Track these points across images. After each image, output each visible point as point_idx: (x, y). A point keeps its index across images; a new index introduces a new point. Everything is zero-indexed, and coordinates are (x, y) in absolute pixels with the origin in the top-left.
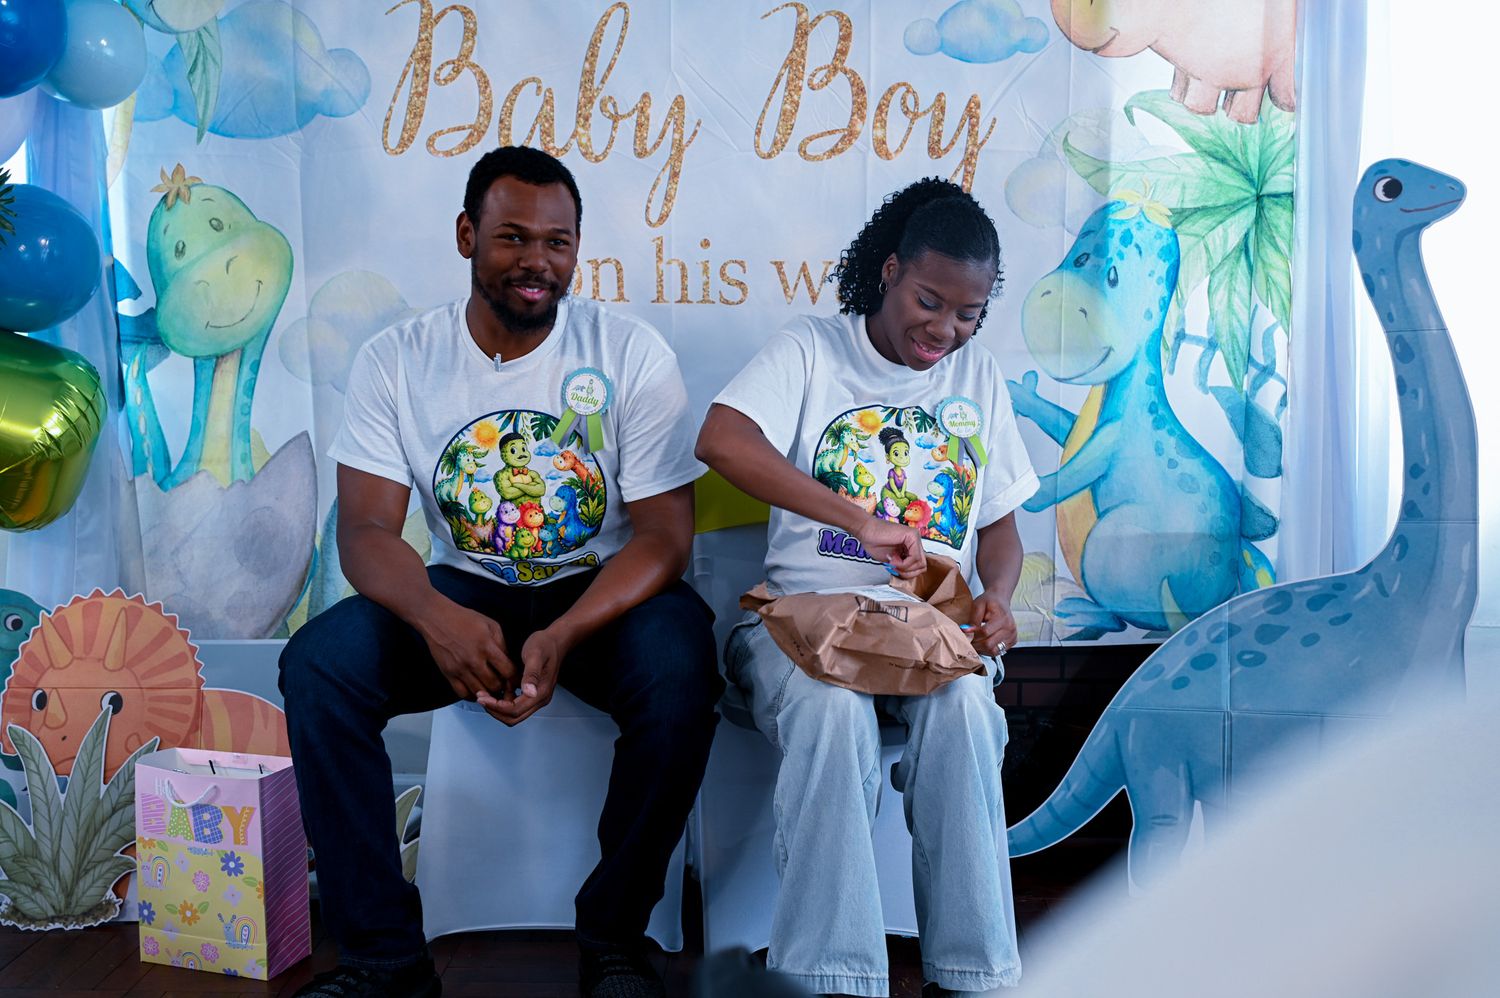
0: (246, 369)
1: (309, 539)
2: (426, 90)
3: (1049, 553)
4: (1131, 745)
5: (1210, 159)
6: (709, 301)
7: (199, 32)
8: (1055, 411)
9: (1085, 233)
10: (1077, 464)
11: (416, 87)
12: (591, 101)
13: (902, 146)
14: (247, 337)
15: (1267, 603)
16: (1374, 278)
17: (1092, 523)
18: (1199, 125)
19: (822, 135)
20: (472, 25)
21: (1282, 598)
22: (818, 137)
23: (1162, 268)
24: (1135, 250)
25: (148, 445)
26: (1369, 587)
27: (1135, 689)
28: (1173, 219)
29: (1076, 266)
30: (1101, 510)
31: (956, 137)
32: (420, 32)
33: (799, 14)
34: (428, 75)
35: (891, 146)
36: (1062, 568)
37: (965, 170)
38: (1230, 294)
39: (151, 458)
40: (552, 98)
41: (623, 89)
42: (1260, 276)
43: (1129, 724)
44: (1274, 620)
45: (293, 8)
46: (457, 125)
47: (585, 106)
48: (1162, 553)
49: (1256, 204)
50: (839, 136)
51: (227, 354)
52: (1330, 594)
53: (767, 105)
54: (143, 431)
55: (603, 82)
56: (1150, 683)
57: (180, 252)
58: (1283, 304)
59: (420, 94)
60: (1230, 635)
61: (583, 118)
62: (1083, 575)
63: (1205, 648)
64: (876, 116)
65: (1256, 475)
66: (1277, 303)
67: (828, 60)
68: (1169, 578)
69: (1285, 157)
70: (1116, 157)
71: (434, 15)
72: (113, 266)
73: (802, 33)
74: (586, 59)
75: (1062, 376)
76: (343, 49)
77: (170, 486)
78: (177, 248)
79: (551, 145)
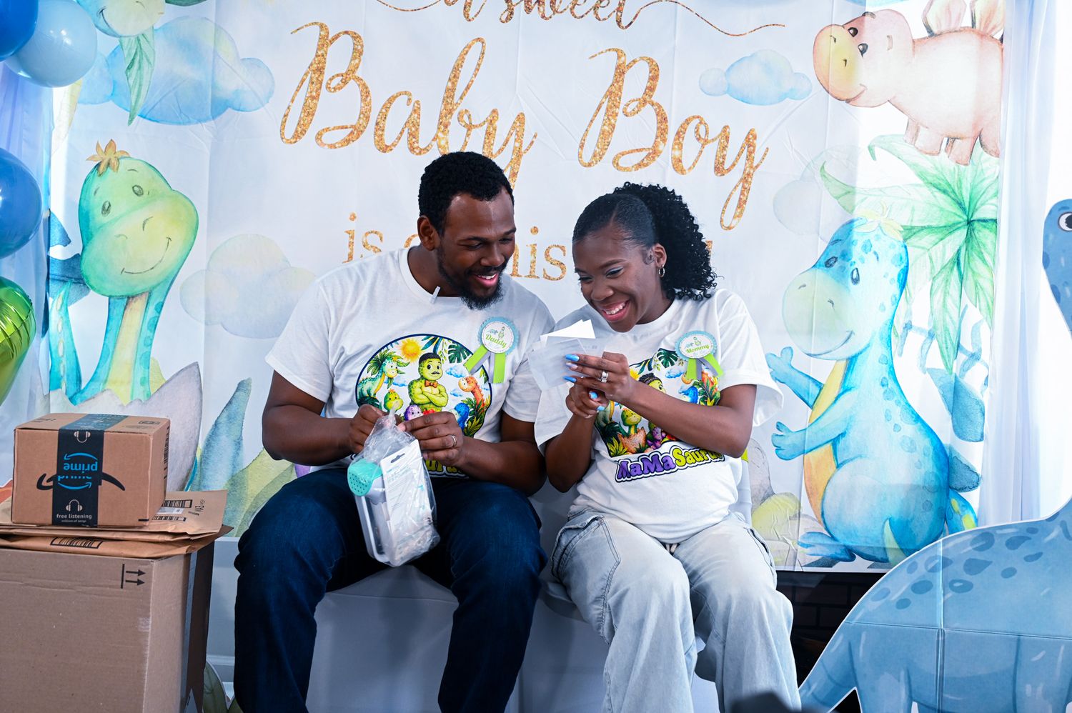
0: (152, 308)
1: (191, 452)
2: (319, 95)
3: (796, 495)
4: (861, 653)
5: (935, 190)
6: (534, 276)
7: (138, 37)
8: (806, 379)
9: (835, 242)
10: (821, 424)
11: (311, 92)
12: (450, 112)
13: (694, 165)
14: (155, 283)
15: (974, 541)
16: (1060, 288)
17: (831, 472)
18: (926, 163)
19: (632, 152)
20: (359, 47)
21: (986, 538)
22: (628, 153)
23: (895, 271)
24: (875, 257)
25: (64, 367)
26: (1056, 532)
27: (866, 607)
28: (904, 234)
29: (826, 266)
30: (839, 462)
31: (737, 160)
32: (318, 49)
33: (619, 57)
34: (321, 83)
35: (686, 163)
36: (806, 508)
37: (743, 186)
38: (945, 296)
39: (65, 377)
40: (419, 108)
41: (477, 104)
42: (969, 283)
43: (860, 636)
44: (980, 556)
45: (216, 24)
46: (341, 125)
47: (446, 116)
48: (885, 499)
49: (966, 227)
50: (644, 154)
51: (137, 295)
52: (1026, 536)
53: (590, 125)
54: (61, 353)
55: (461, 98)
56: (879, 603)
57: (106, 210)
58: (988, 305)
59: (313, 98)
60: (944, 567)
61: (444, 125)
62: (823, 514)
63: (924, 576)
64: (675, 140)
65: (964, 439)
66: (983, 304)
67: (640, 95)
68: (890, 519)
69: (992, 191)
70: (861, 183)
71: (330, 37)
72: (49, 218)
73: (620, 72)
74: (450, 80)
75: (812, 353)
76: (254, 59)
77: (78, 401)
78: (104, 207)
79: (416, 145)
